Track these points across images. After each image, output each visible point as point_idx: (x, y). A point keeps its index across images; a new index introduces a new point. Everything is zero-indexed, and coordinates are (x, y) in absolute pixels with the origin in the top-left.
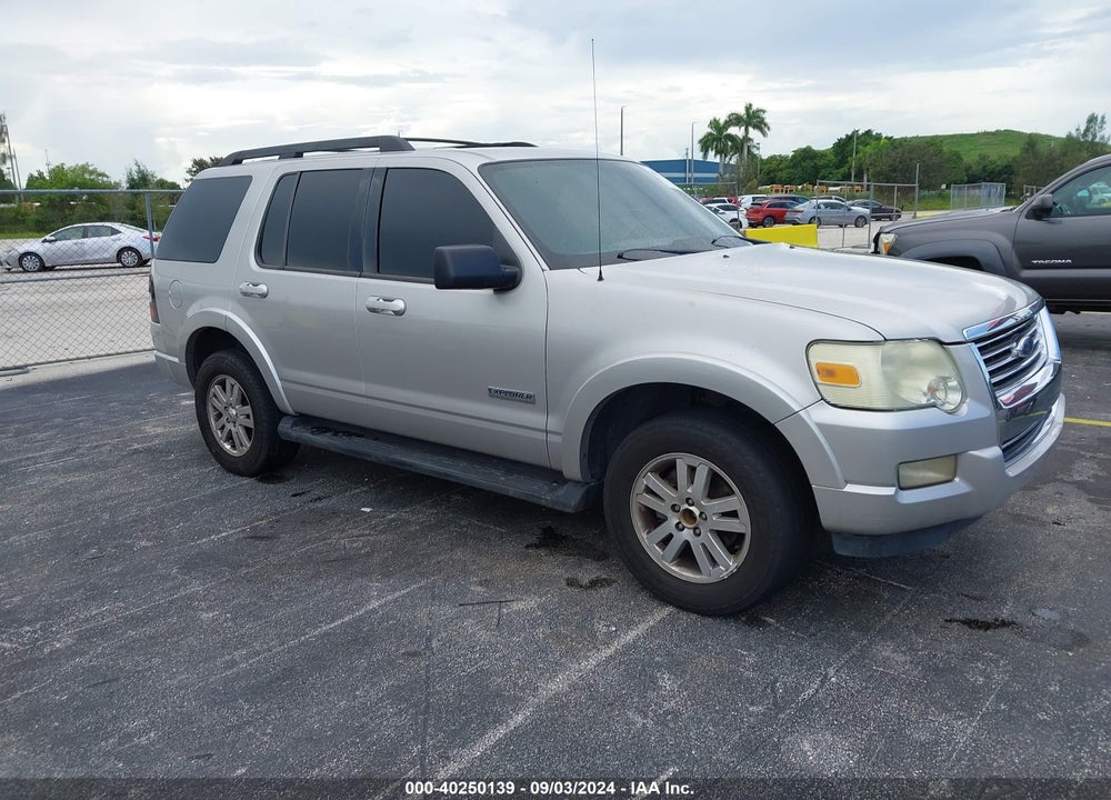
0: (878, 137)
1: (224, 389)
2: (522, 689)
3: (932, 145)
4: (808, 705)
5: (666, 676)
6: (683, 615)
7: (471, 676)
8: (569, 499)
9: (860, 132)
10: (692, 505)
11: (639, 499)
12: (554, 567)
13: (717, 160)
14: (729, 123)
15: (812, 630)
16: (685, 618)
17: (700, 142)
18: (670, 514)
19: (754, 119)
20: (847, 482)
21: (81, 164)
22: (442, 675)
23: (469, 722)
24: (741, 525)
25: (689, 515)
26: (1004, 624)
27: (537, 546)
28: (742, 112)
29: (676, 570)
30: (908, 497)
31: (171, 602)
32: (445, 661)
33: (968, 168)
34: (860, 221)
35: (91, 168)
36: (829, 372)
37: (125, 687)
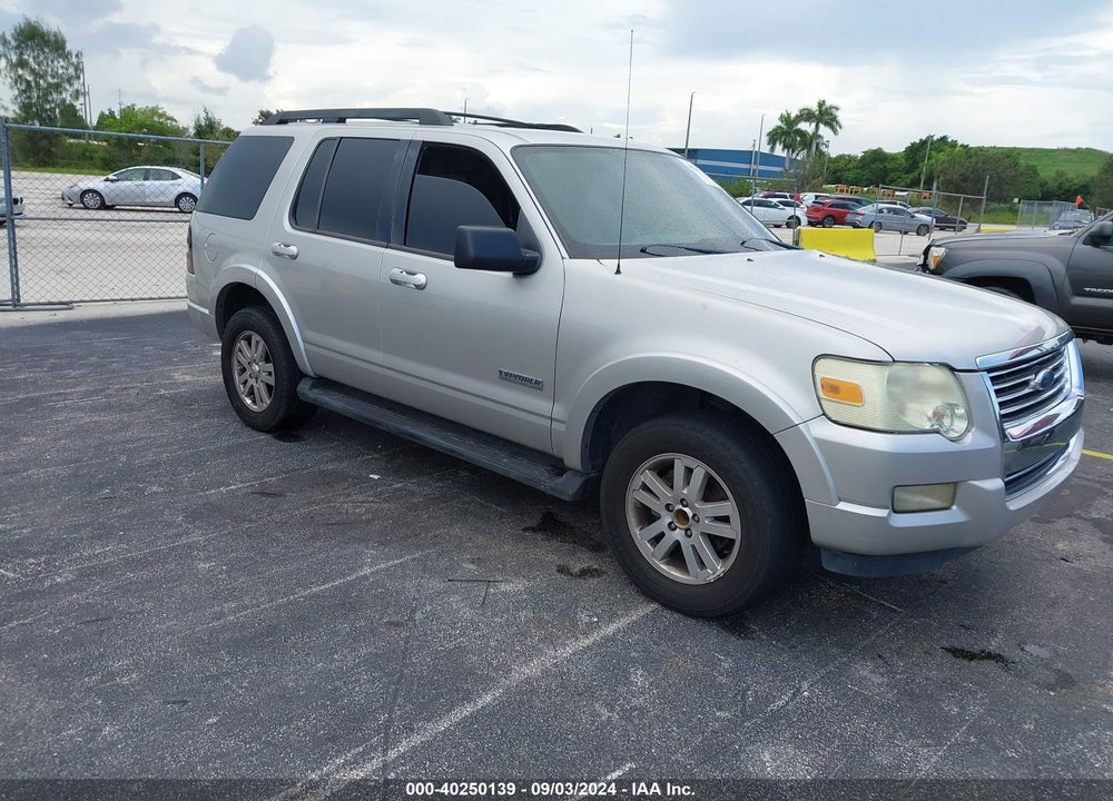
0: (954, 144)
1: (250, 344)
2: (496, 670)
3: (1008, 157)
4: (775, 717)
5: (639, 673)
6: (667, 614)
7: (449, 652)
8: (568, 487)
9: (935, 138)
10: (687, 506)
11: (635, 495)
12: (548, 553)
13: (784, 155)
14: (799, 118)
15: (793, 642)
16: (669, 617)
17: (769, 134)
18: (663, 513)
19: (826, 116)
20: (840, 500)
21: (151, 106)
22: (420, 648)
23: (437, 696)
24: (732, 531)
25: (682, 516)
26: (990, 656)
27: (534, 530)
28: (814, 107)
29: (665, 568)
30: (901, 521)
31: (173, 549)
32: (426, 634)
33: (1042, 185)
34: (922, 229)
35: (160, 111)
36: (833, 388)
37: (116, 626)
